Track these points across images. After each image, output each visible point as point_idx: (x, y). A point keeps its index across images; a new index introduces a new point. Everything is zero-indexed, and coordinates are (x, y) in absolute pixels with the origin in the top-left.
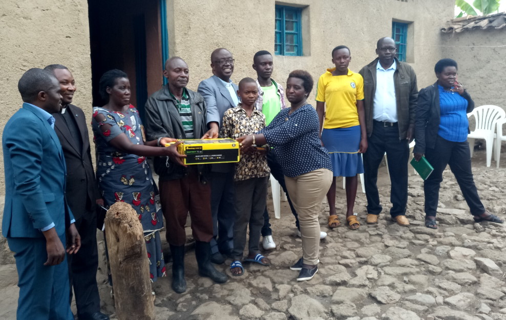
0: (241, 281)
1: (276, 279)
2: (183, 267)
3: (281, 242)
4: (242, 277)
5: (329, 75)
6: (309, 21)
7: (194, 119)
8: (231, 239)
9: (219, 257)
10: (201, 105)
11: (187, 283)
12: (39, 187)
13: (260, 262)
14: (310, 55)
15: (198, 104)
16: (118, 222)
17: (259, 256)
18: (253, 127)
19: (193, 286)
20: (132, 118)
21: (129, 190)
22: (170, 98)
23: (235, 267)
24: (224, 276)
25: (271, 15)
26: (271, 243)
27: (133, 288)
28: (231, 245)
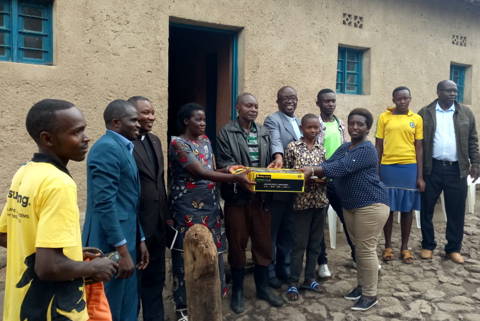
0: (296, 306)
1: (330, 307)
2: (242, 289)
3: (336, 271)
4: (298, 302)
5: (389, 113)
6: (370, 62)
7: (260, 150)
8: (288, 265)
9: (276, 281)
10: (267, 138)
11: (246, 305)
12: (114, 206)
13: (315, 289)
14: (369, 94)
15: (264, 137)
16: (196, 243)
17: (315, 283)
18: (313, 159)
19: (250, 308)
20: (206, 147)
21: (198, 214)
22: (239, 130)
23: (291, 292)
24: (280, 300)
25: (334, 57)
26: (326, 271)
27: (205, 304)
28: (288, 271)
